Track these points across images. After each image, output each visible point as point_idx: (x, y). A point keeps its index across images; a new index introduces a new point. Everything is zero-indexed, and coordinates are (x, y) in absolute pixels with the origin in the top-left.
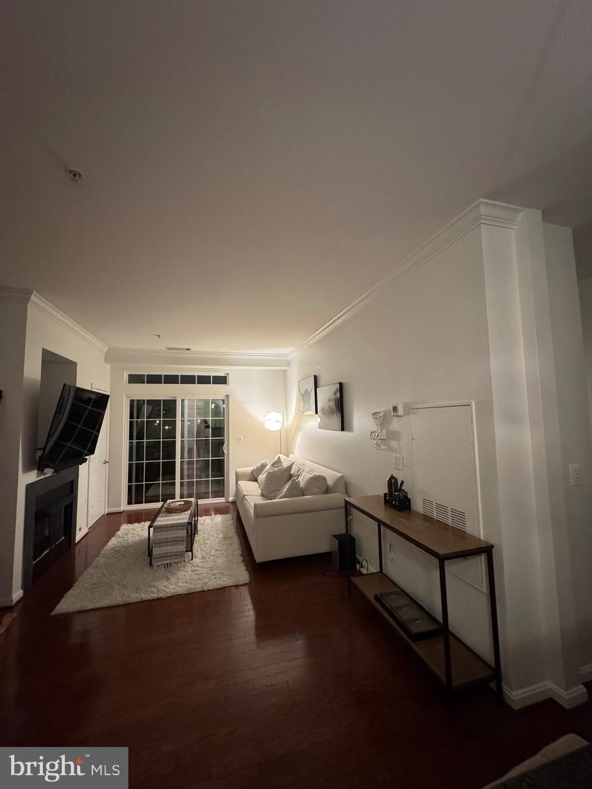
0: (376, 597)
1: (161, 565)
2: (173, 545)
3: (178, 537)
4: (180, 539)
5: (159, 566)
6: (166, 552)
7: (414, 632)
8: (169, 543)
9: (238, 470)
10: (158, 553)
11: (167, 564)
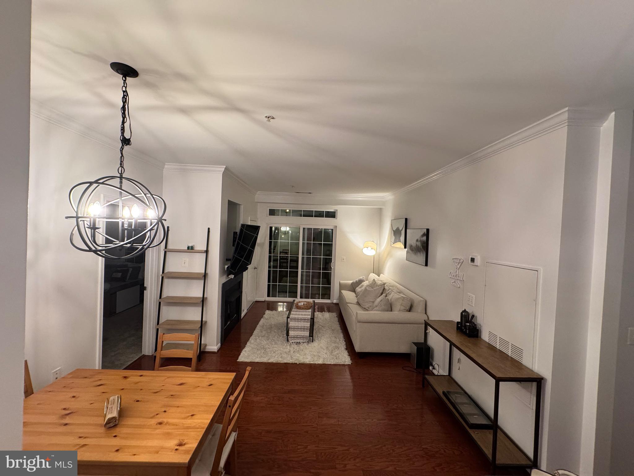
0: (444, 393)
1: (294, 342)
2: (301, 331)
3: (304, 327)
4: (306, 328)
5: (292, 343)
6: (297, 334)
7: (472, 422)
8: (299, 330)
9: (342, 282)
10: (292, 334)
11: (298, 342)
